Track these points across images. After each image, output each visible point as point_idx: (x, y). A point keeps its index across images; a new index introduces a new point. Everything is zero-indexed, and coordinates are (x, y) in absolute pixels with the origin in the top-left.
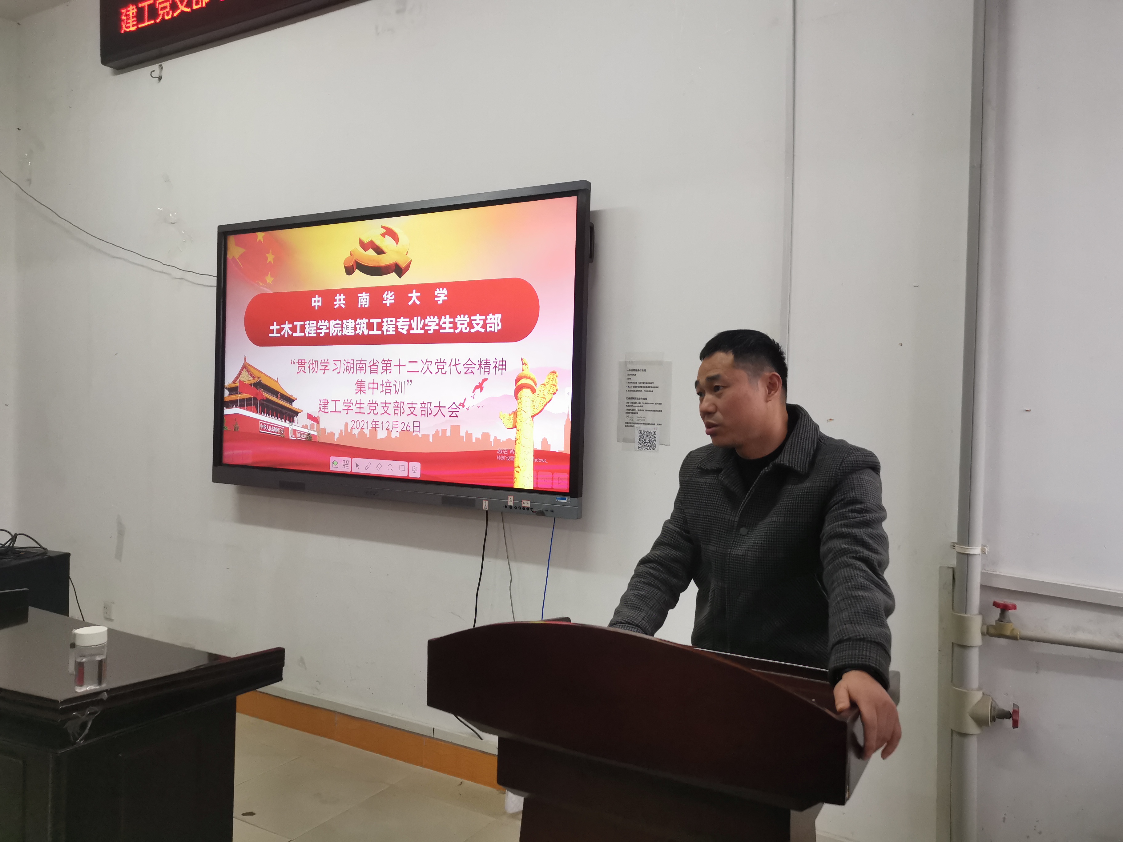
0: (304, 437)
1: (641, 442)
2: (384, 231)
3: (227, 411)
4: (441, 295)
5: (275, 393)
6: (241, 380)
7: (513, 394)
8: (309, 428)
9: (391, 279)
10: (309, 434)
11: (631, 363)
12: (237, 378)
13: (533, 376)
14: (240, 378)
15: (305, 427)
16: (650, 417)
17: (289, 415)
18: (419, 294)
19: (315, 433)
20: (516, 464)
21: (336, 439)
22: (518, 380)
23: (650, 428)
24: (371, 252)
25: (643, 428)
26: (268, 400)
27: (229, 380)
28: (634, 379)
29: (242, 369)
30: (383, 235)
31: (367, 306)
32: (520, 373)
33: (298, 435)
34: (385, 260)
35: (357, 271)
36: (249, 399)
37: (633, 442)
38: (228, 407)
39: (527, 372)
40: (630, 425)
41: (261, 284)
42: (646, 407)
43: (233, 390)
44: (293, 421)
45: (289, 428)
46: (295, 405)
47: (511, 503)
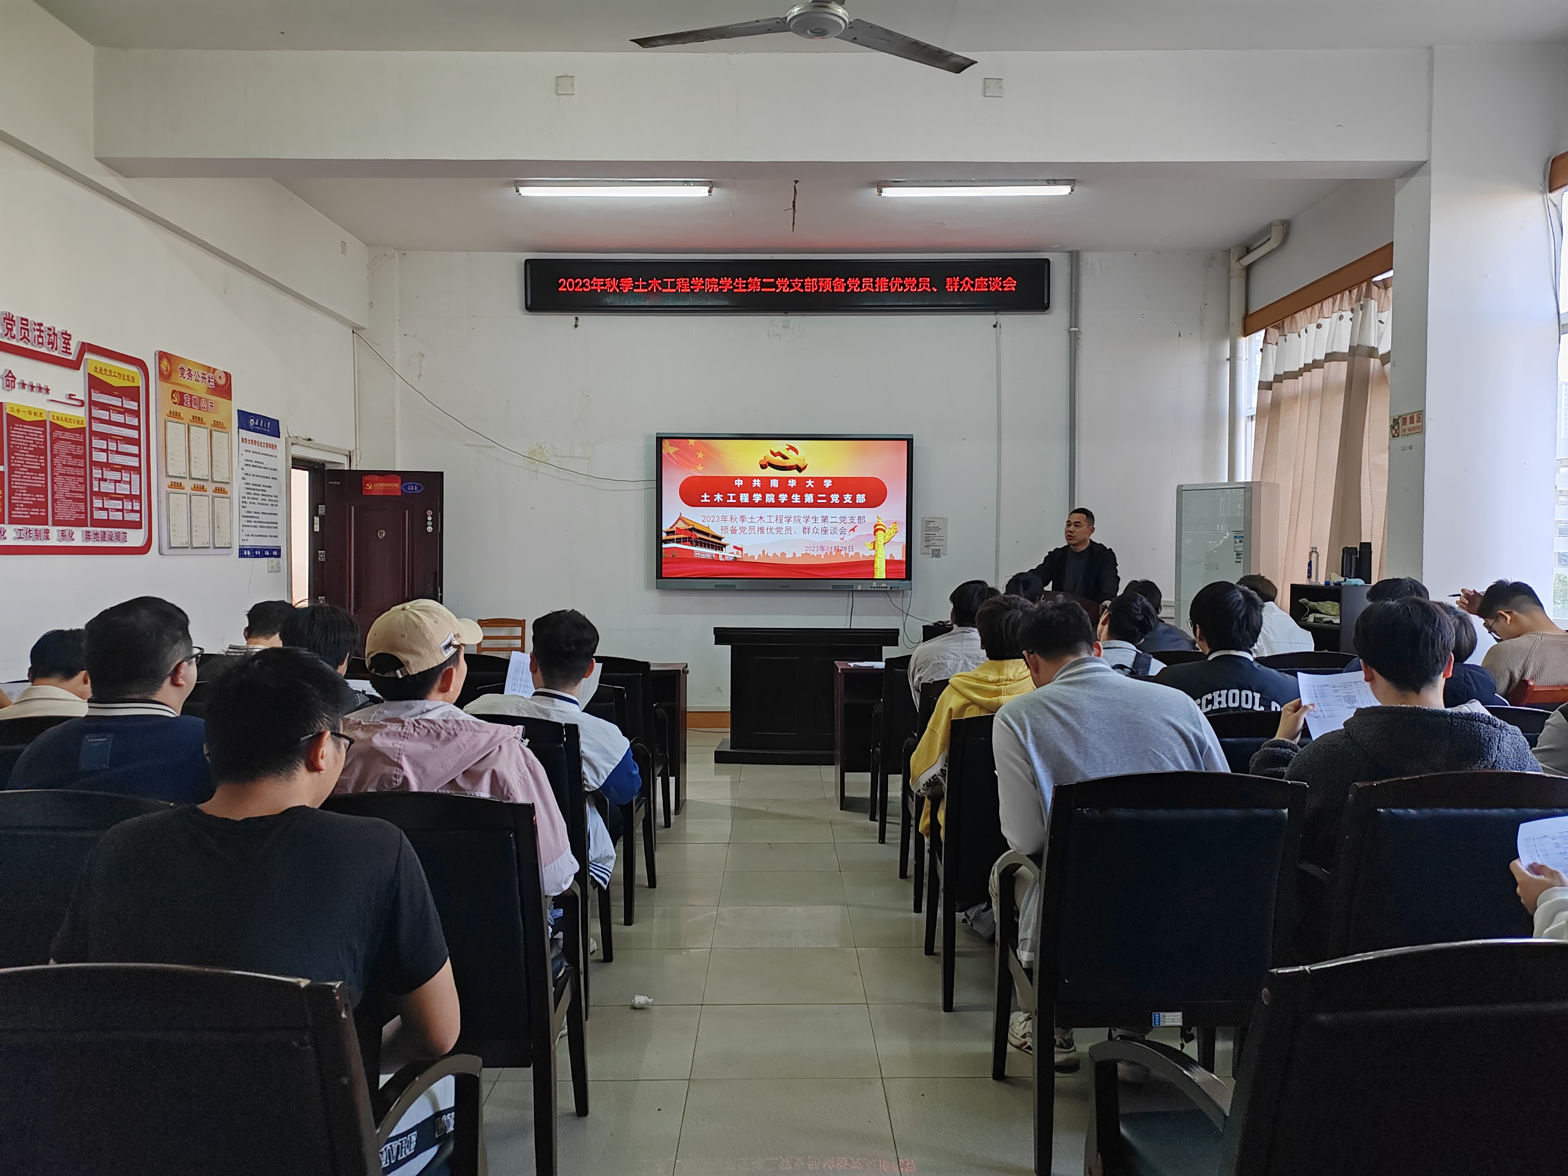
0: (731, 559)
1: (933, 554)
2: (788, 447)
3: (664, 546)
4: (828, 483)
5: (708, 534)
6: (678, 527)
7: (873, 533)
8: (735, 553)
9: (794, 473)
10: (735, 557)
11: (928, 518)
12: (674, 525)
13: (884, 524)
14: (676, 526)
15: (733, 553)
16: (937, 543)
17: (719, 547)
18: (813, 482)
19: (741, 557)
20: (875, 567)
21: (756, 559)
22: (875, 527)
23: (938, 548)
24: (779, 458)
25: (934, 547)
26: (700, 538)
27: (666, 527)
28: (929, 525)
29: (678, 520)
30: (788, 449)
31: (777, 486)
32: (877, 523)
33: (726, 558)
34: (788, 463)
35: (769, 467)
36: (683, 538)
37: (929, 554)
38: (665, 543)
39: (881, 522)
40: (926, 546)
41: (693, 470)
42: (935, 538)
43: (668, 533)
44: (722, 550)
45: (718, 555)
46: (723, 541)
47: (874, 586)
